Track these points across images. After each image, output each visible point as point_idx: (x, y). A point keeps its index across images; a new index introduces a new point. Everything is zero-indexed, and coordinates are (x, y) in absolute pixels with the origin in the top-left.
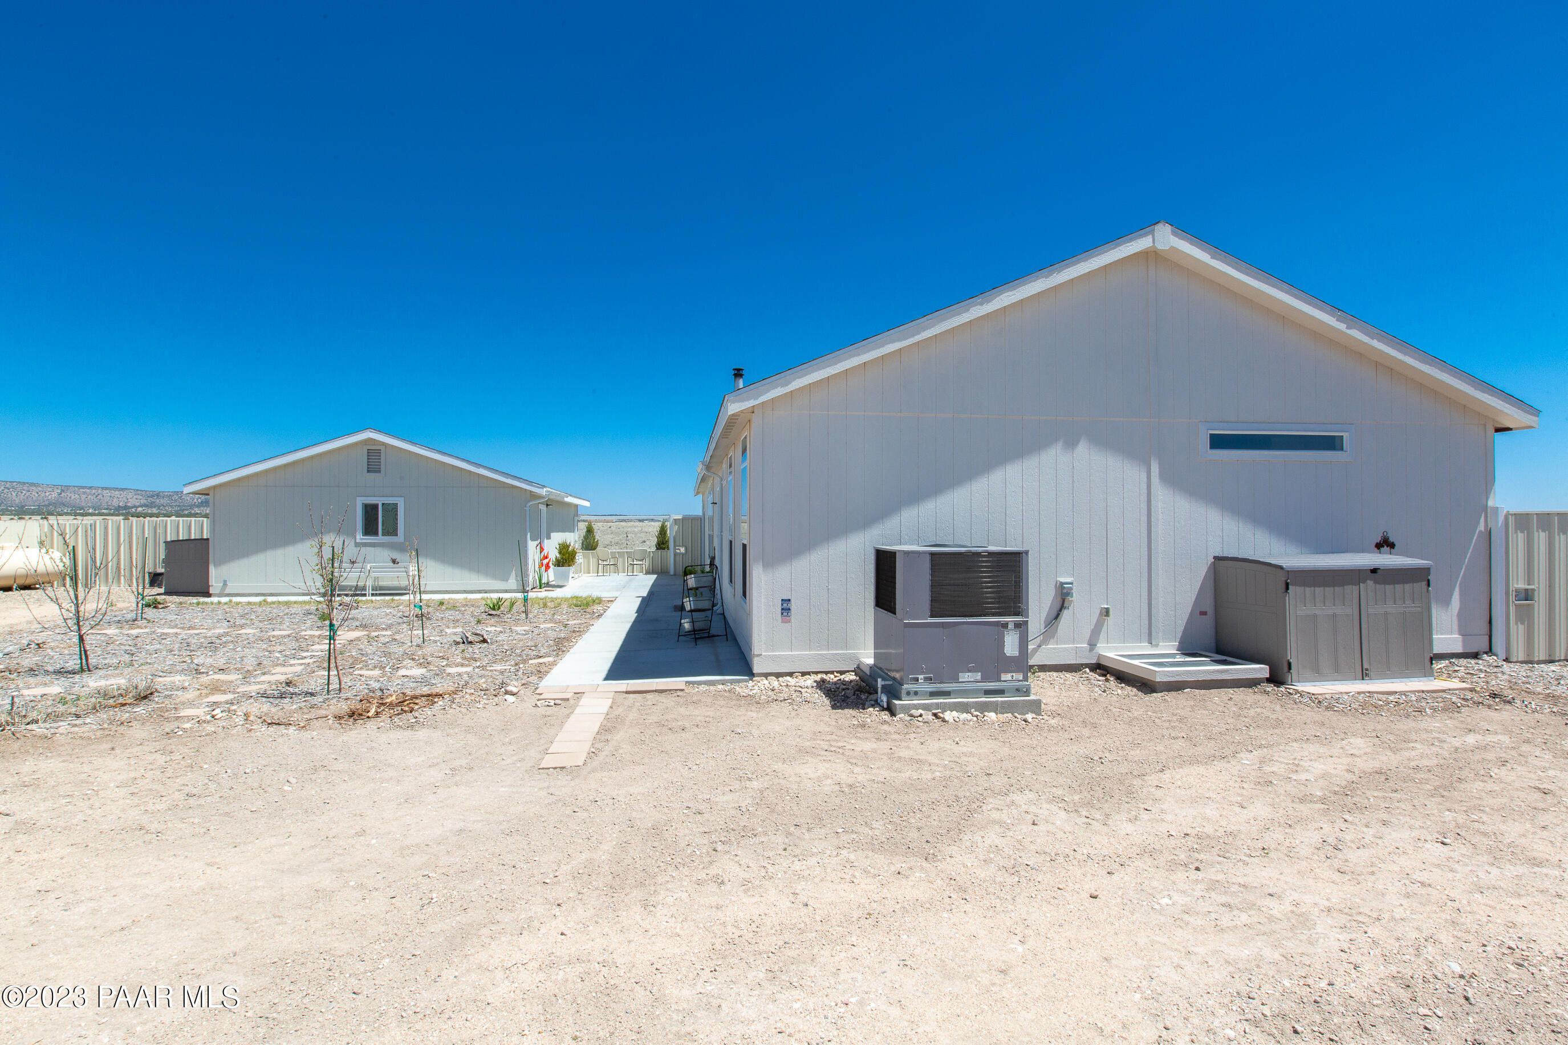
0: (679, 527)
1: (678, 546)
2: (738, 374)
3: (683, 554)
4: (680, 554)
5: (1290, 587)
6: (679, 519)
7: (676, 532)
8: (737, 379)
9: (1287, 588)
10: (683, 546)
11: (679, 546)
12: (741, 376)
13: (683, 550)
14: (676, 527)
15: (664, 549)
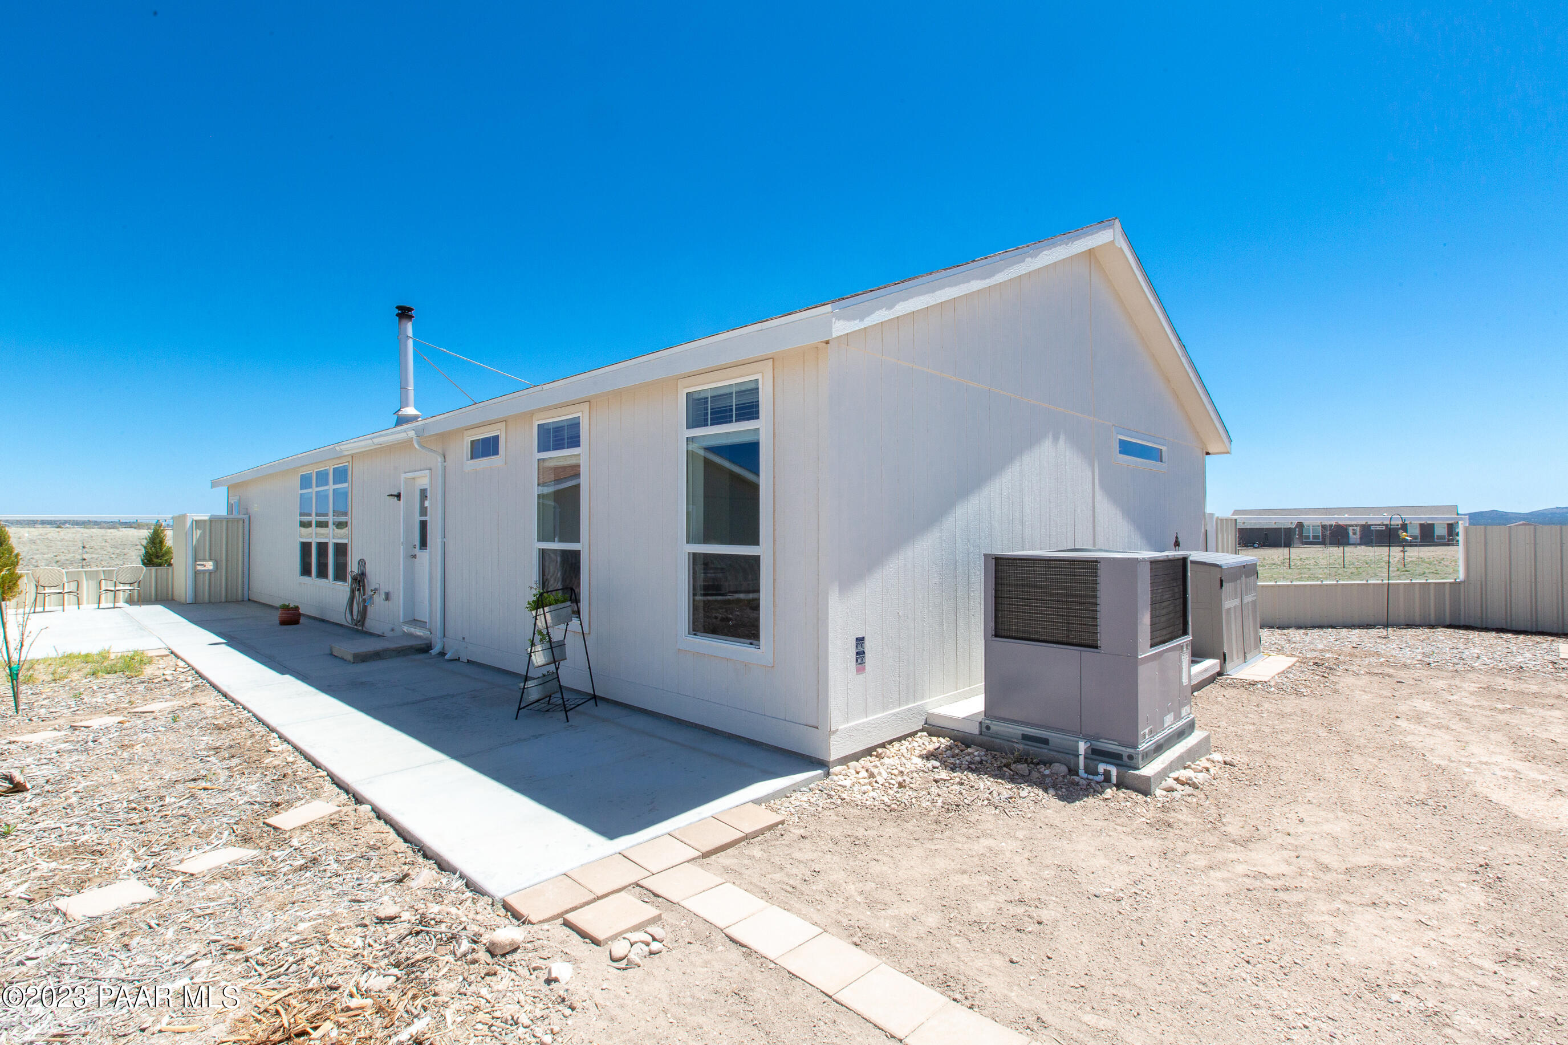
0: (204, 532)
1: (200, 560)
2: (404, 313)
3: (210, 572)
4: (204, 572)
5: (1224, 584)
6: (205, 521)
7: (198, 541)
8: (404, 321)
9: (1222, 585)
10: (210, 559)
11: (205, 560)
12: (411, 317)
13: (210, 565)
14: (199, 532)
15: (160, 565)
